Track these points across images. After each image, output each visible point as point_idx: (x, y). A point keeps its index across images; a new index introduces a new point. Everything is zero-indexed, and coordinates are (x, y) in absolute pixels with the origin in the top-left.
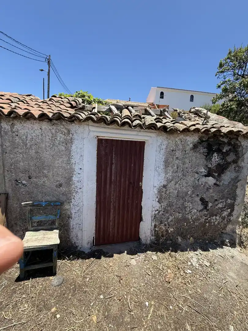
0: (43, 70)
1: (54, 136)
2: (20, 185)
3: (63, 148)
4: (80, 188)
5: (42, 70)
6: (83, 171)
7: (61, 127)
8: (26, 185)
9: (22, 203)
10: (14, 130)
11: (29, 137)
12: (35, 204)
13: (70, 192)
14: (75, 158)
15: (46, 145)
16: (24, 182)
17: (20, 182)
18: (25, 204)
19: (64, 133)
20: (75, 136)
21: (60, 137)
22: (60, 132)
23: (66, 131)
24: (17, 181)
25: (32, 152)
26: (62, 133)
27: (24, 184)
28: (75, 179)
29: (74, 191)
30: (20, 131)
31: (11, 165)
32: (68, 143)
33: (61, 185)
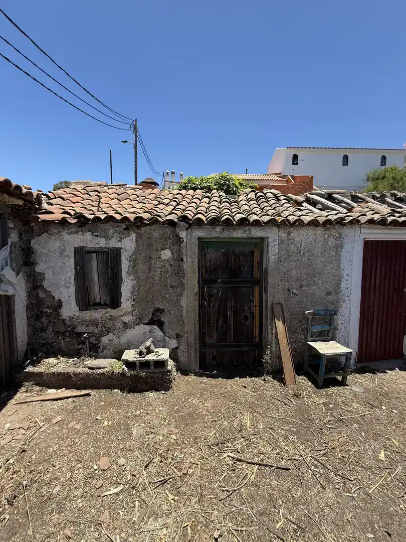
0: (127, 141)
1: (326, 241)
2: (291, 294)
3: (334, 253)
4: (347, 296)
5: (125, 142)
6: (351, 277)
7: (333, 232)
8: (297, 295)
9: (306, 312)
10: (289, 238)
11: (303, 244)
12: (316, 312)
13: (338, 301)
14: (344, 264)
15: (318, 252)
16: (295, 291)
17: (291, 291)
18: (308, 313)
19: (335, 237)
20: (345, 240)
21: (332, 242)
22: (332, 237)
23: (337, 236)
24: (289, 290)
25: (305, 259)
26: (333, 238)
27: (294, 294)
28: (343, 285)
29: (342, 299)
30: (296, 239)
31: (285, 274)
32: (339, 247)
33: (329, 294)
